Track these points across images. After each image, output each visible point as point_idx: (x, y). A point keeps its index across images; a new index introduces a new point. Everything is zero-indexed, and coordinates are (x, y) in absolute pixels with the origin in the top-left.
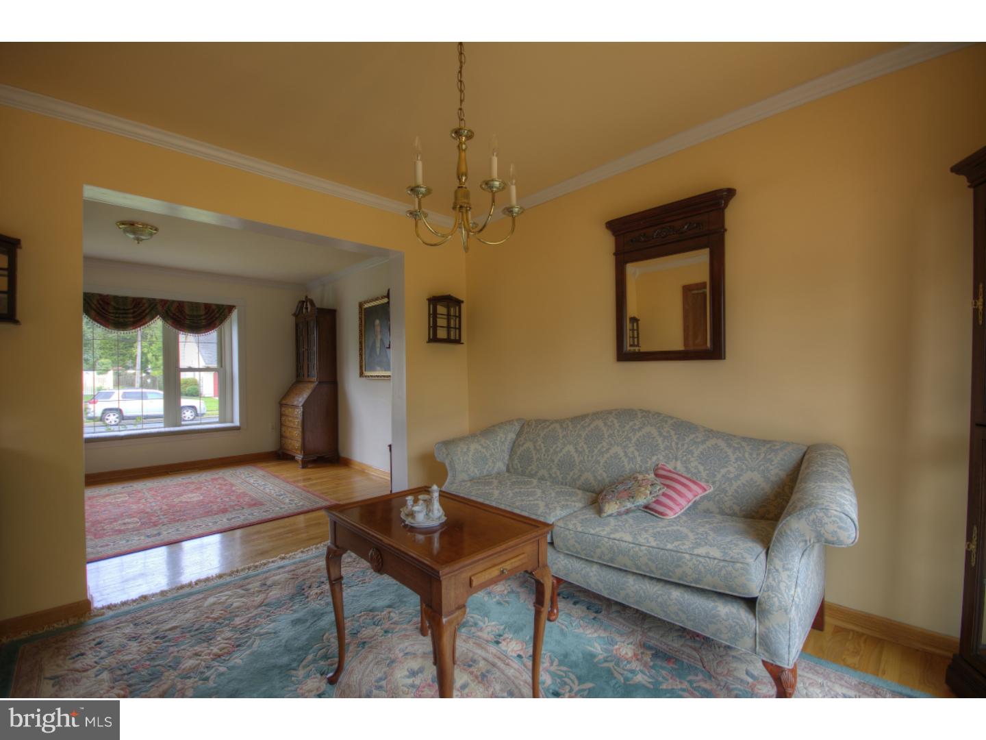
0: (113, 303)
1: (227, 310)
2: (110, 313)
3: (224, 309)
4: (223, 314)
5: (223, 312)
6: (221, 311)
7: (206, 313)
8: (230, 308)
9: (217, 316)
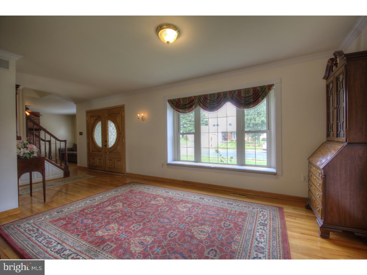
0: (209, 98)
1: (267, 89)
2: (207, 103)
3: (265, 89)
4: (265, 92)
5: (264, 91)
6: (263, 90)
7: (253, 94)
8: (270, 87)
9: (260, 94)
